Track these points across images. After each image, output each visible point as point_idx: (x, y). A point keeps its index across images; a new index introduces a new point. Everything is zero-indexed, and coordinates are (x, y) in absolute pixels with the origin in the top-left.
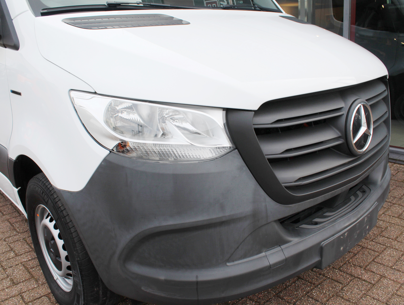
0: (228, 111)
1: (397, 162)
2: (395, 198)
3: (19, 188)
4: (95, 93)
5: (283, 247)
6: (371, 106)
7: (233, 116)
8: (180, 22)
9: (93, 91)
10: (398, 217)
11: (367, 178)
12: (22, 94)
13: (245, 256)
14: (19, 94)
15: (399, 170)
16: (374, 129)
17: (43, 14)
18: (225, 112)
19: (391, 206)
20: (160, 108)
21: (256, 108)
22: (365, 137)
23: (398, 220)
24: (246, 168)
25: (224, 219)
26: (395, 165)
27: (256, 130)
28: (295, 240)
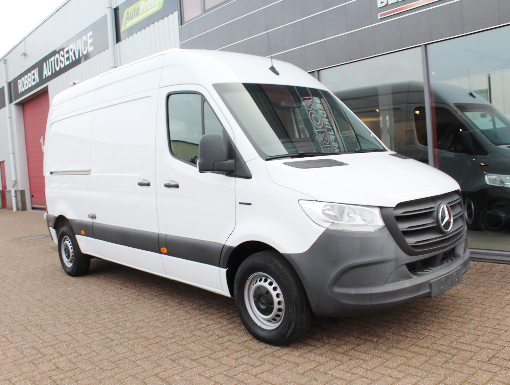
0: (381, 208)
1: (482, 260)
2: (480, 282)
3: (228, 269)
4: (316, 201)
5: (410, 279)
6: (451, 207)
7: (384, 210)
8: (342, 164)
9: (315, 200)
10: (483, 293)
11: (453, 249)
12: (252, 204)
13: (392, 282)
14: (250, 204)
15: (484, 266)
16: (454, 220)
17: (267, 160)
18: (380, 209)
19: (477, 287)
20: (348, 207)
21: (394, 206)
22: (448, 223)
23: (482, 295)
24: (390, 236)
25: (383, 260)
26: (480, 263)
27: (395, 216)
28: (415, 277)
